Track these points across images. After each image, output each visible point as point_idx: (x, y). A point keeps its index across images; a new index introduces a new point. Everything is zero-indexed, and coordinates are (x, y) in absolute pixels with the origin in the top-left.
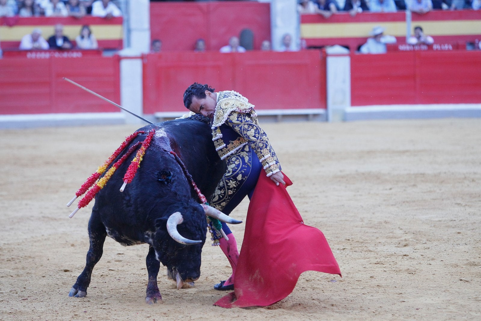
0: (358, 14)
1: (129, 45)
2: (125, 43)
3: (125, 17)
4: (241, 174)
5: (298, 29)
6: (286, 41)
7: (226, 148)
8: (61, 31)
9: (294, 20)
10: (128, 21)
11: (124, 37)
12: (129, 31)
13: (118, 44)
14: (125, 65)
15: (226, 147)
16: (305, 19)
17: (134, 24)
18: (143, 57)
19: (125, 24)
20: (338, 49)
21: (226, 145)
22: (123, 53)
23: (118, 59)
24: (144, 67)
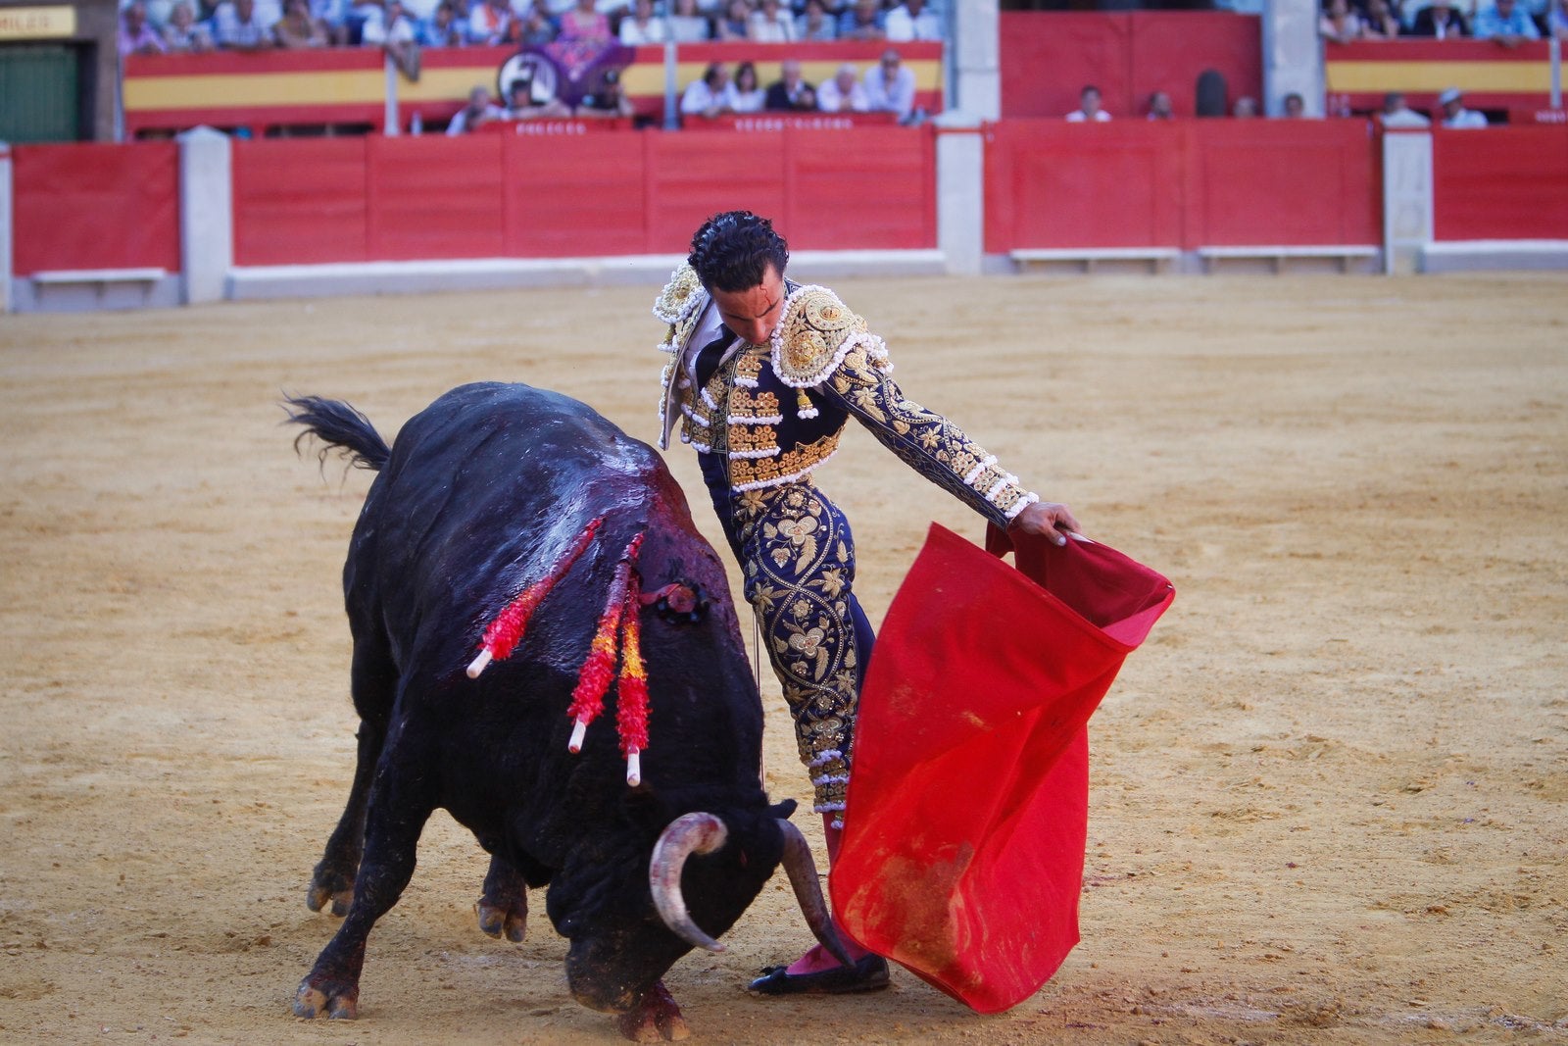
0: (1448, 42)
1: (955, 103)
2: (946, 99)
3: (947, 44)
4: (842, 542)
5: (1322, 73)
6: (1293, 102)
7: (774, 462)
8: (797, 75)
9: (1312, 51)
10: (954, 51)
11: (945, 87)
12: (955, 73)
13: (931, 102)
14: (946, 146)
15: (777, 459)
16: (1334, 50)
17: (964, 60)
18: (984, 129)
19: (947, 58)
20: (1404, 117)
21: (781, 453)
22: (945, 119)
23: (933, 133)
24: (988, 150)
